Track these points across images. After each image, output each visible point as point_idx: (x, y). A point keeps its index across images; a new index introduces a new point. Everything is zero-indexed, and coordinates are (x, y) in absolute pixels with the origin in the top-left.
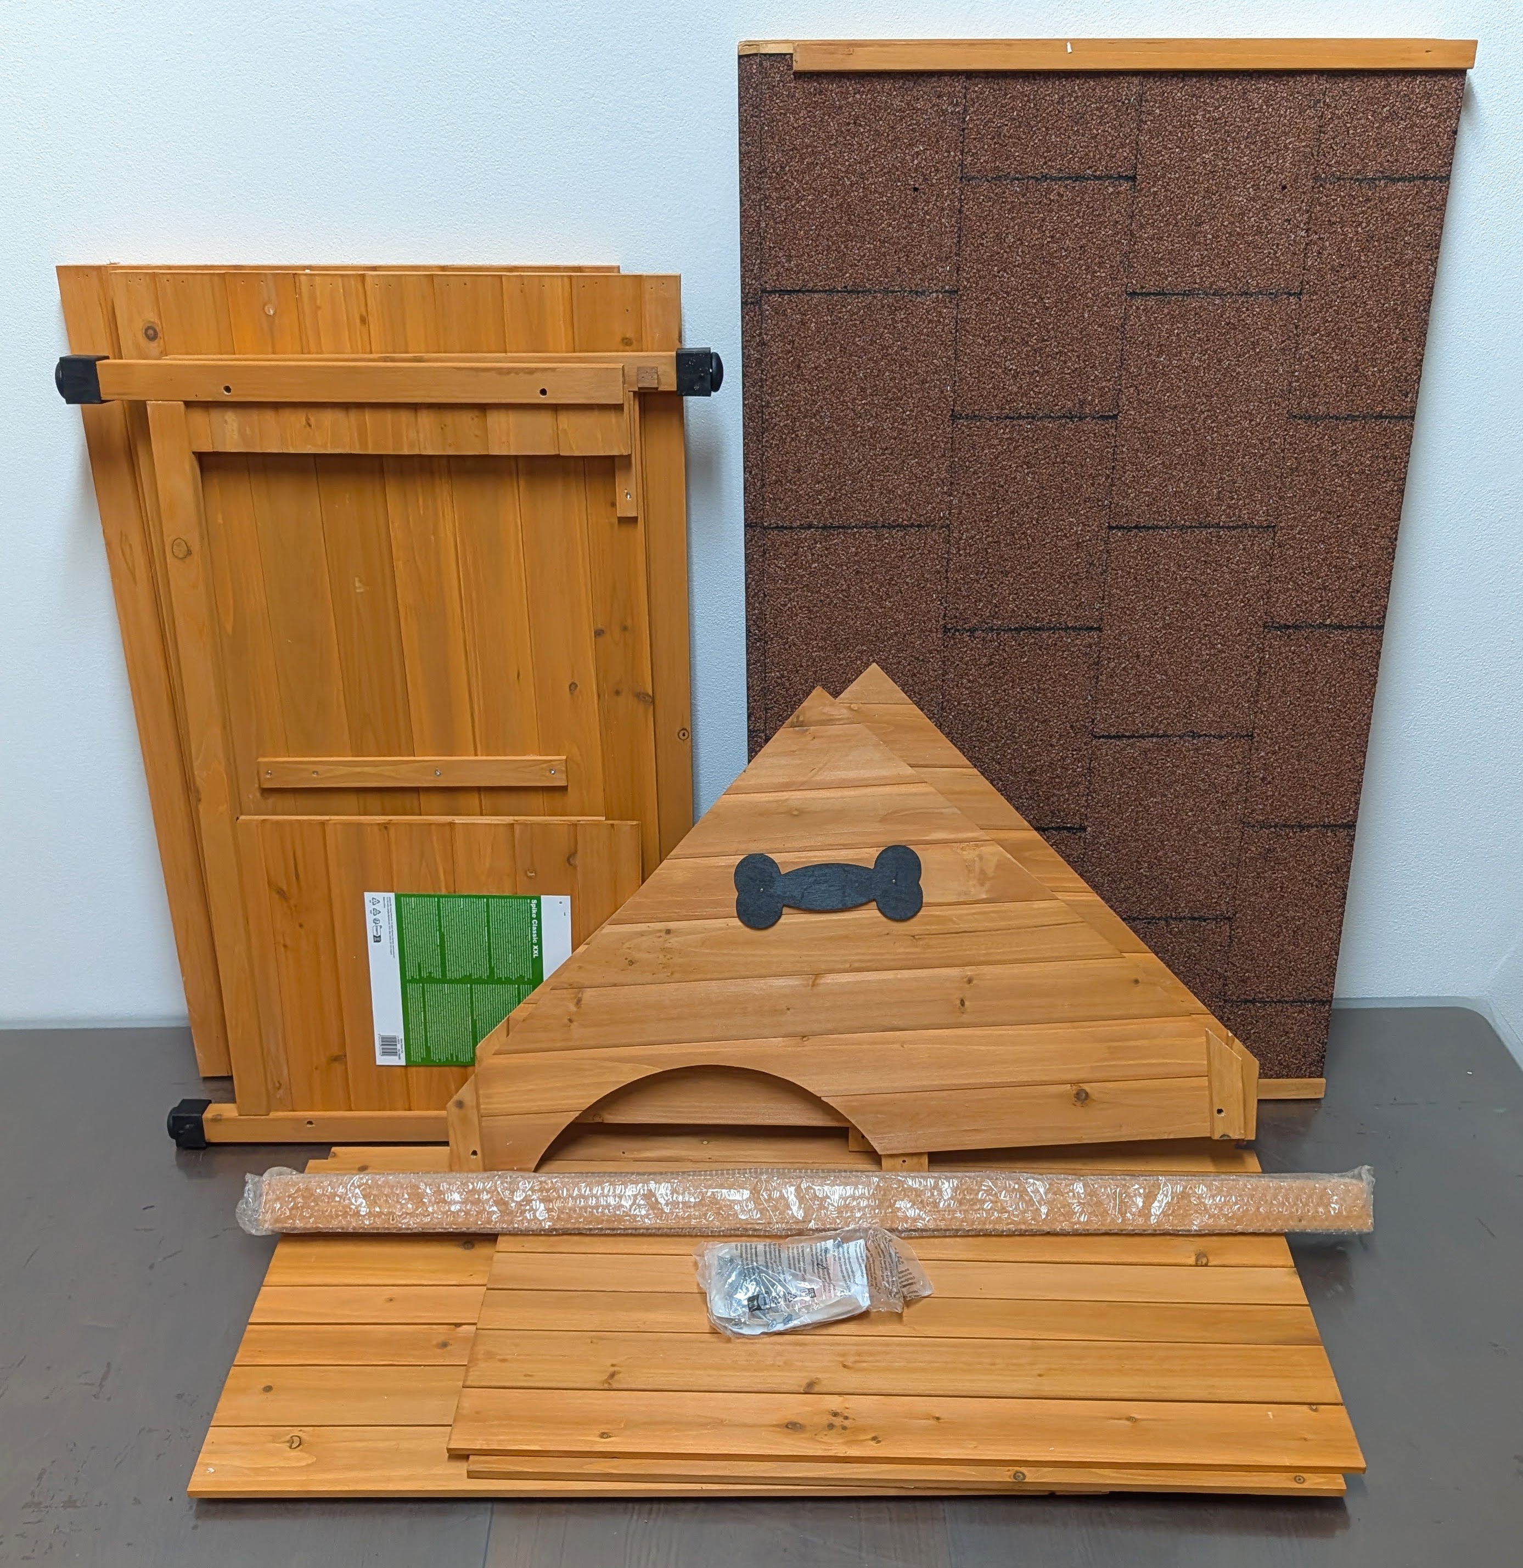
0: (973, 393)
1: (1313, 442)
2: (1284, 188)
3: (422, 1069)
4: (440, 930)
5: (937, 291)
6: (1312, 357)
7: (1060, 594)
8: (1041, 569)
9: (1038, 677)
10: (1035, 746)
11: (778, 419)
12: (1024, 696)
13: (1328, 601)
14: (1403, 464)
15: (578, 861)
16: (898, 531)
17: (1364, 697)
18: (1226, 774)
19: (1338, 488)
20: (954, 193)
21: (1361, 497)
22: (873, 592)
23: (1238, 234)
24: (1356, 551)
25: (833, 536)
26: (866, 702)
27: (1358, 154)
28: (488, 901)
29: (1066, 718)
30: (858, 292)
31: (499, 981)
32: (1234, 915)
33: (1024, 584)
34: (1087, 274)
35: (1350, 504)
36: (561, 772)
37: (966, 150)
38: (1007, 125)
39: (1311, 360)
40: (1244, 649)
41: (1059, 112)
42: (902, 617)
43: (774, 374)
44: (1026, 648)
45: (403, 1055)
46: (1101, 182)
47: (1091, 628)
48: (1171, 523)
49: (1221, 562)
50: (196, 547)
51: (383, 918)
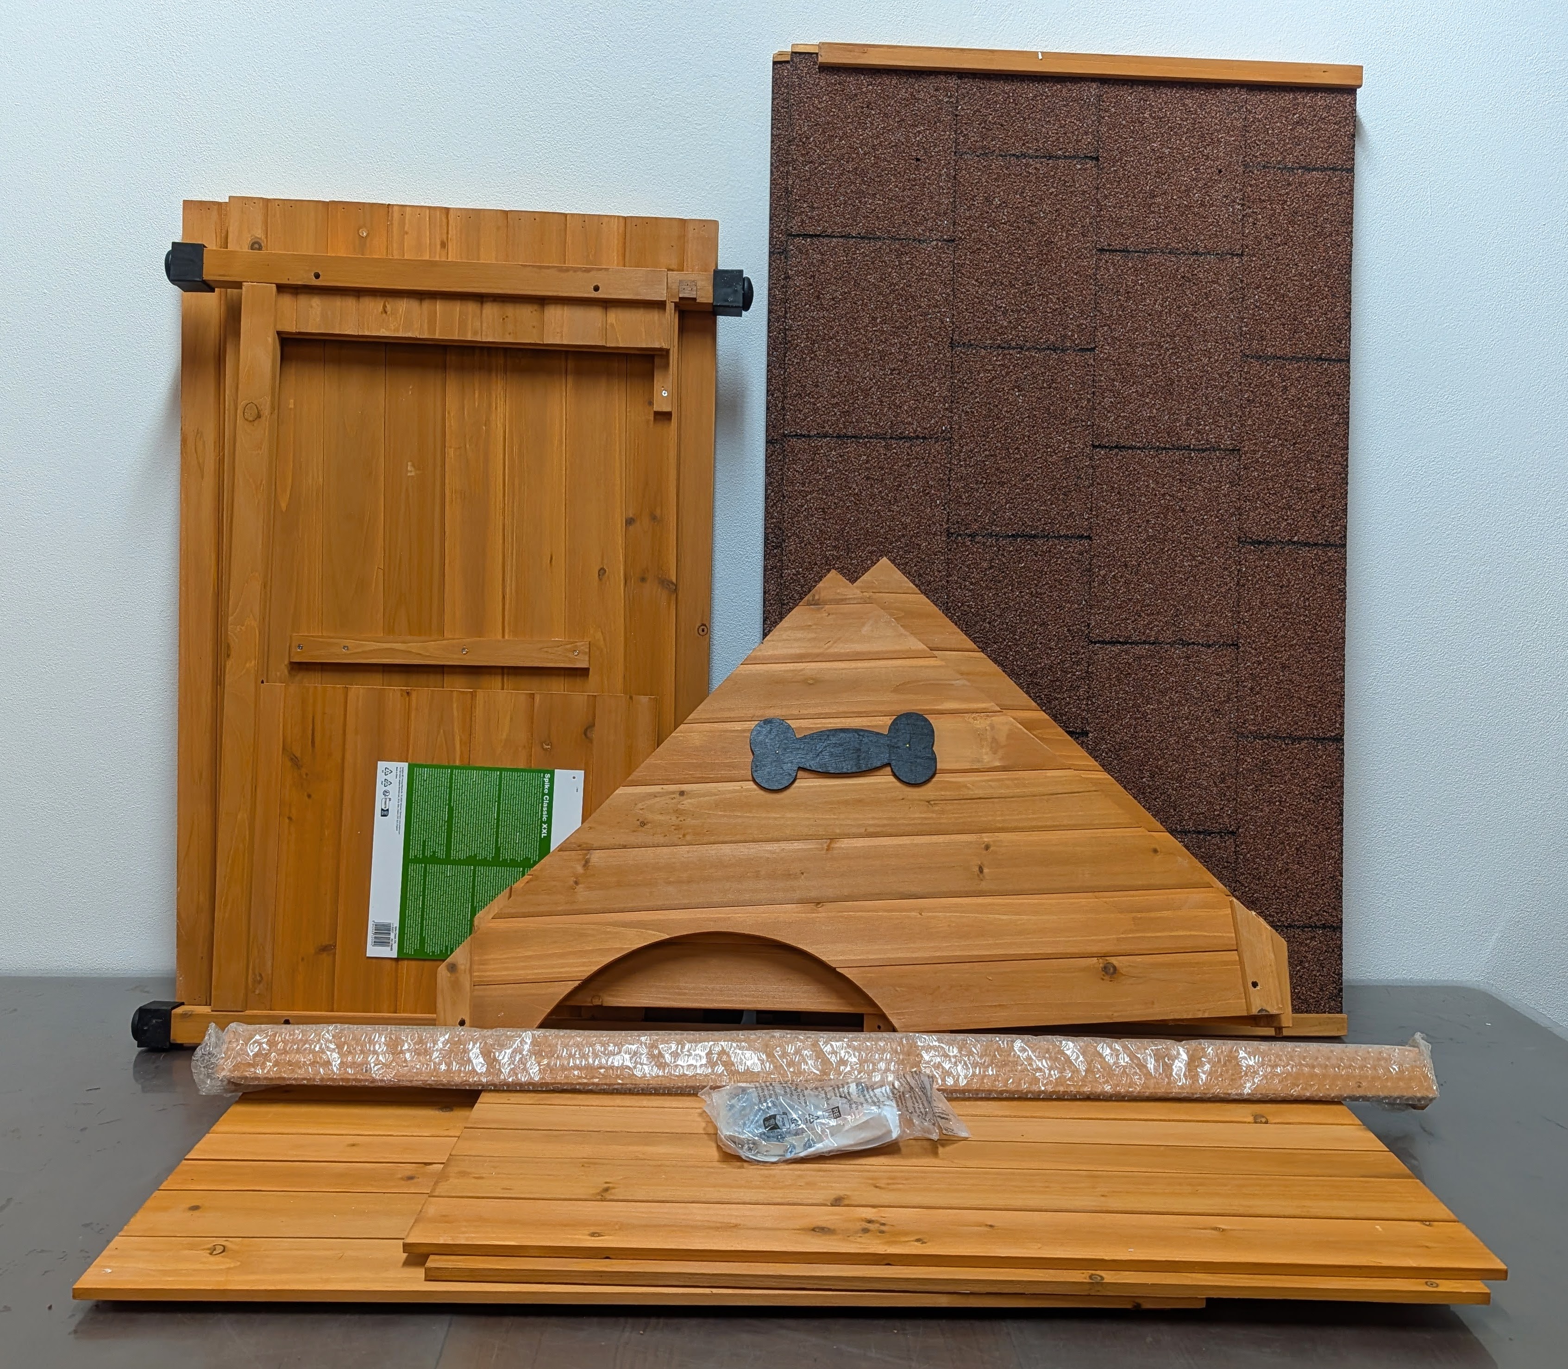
0: (969, 325)
1: (1265, 378)
2: (1220, 171)
4: (449, 804)
5: (936, 240)
6: (1257, 307)
7: (1051, 504)
8: (1034, 481)
9: (1036, 582)
10: (1035, 649)
11: (799, 341)
12: (1023, 599)
13: (1293, 519)
14: (1345, 400)
15: (595, 735)
16: (905, 442)
17: (1336, 612)
18: (1217, 682)
19: (1291, 419)
20: (949, 163)
21: (1312, 427)
22: (882, 497)
23: (1186, 206)
24: (1313, 475)
25: (847, 444)
26: (876, 591)
27: (1277, 149)
28: (501, 774)
29: (1063, 622)
30: (870, 239)
31: (504, 863)
32: (1238, 829)
33: (1019, 494)
34: (1062, 233)
35: (1303, 433)
36: (585, 653)
37: (959, 132)
38: (991, 114)
39: (1257, 310)
40: (1223, 561)
41: (1034, 106)
42: (908, 521)
43: (797, 302)
44: (1023, 554)
45: (395, 946)
46: (1070, 161)
47: (1081, 537)
48: (1147, 444)
49: (1194, 481)
50: (266, 412)
51: (393, 789)
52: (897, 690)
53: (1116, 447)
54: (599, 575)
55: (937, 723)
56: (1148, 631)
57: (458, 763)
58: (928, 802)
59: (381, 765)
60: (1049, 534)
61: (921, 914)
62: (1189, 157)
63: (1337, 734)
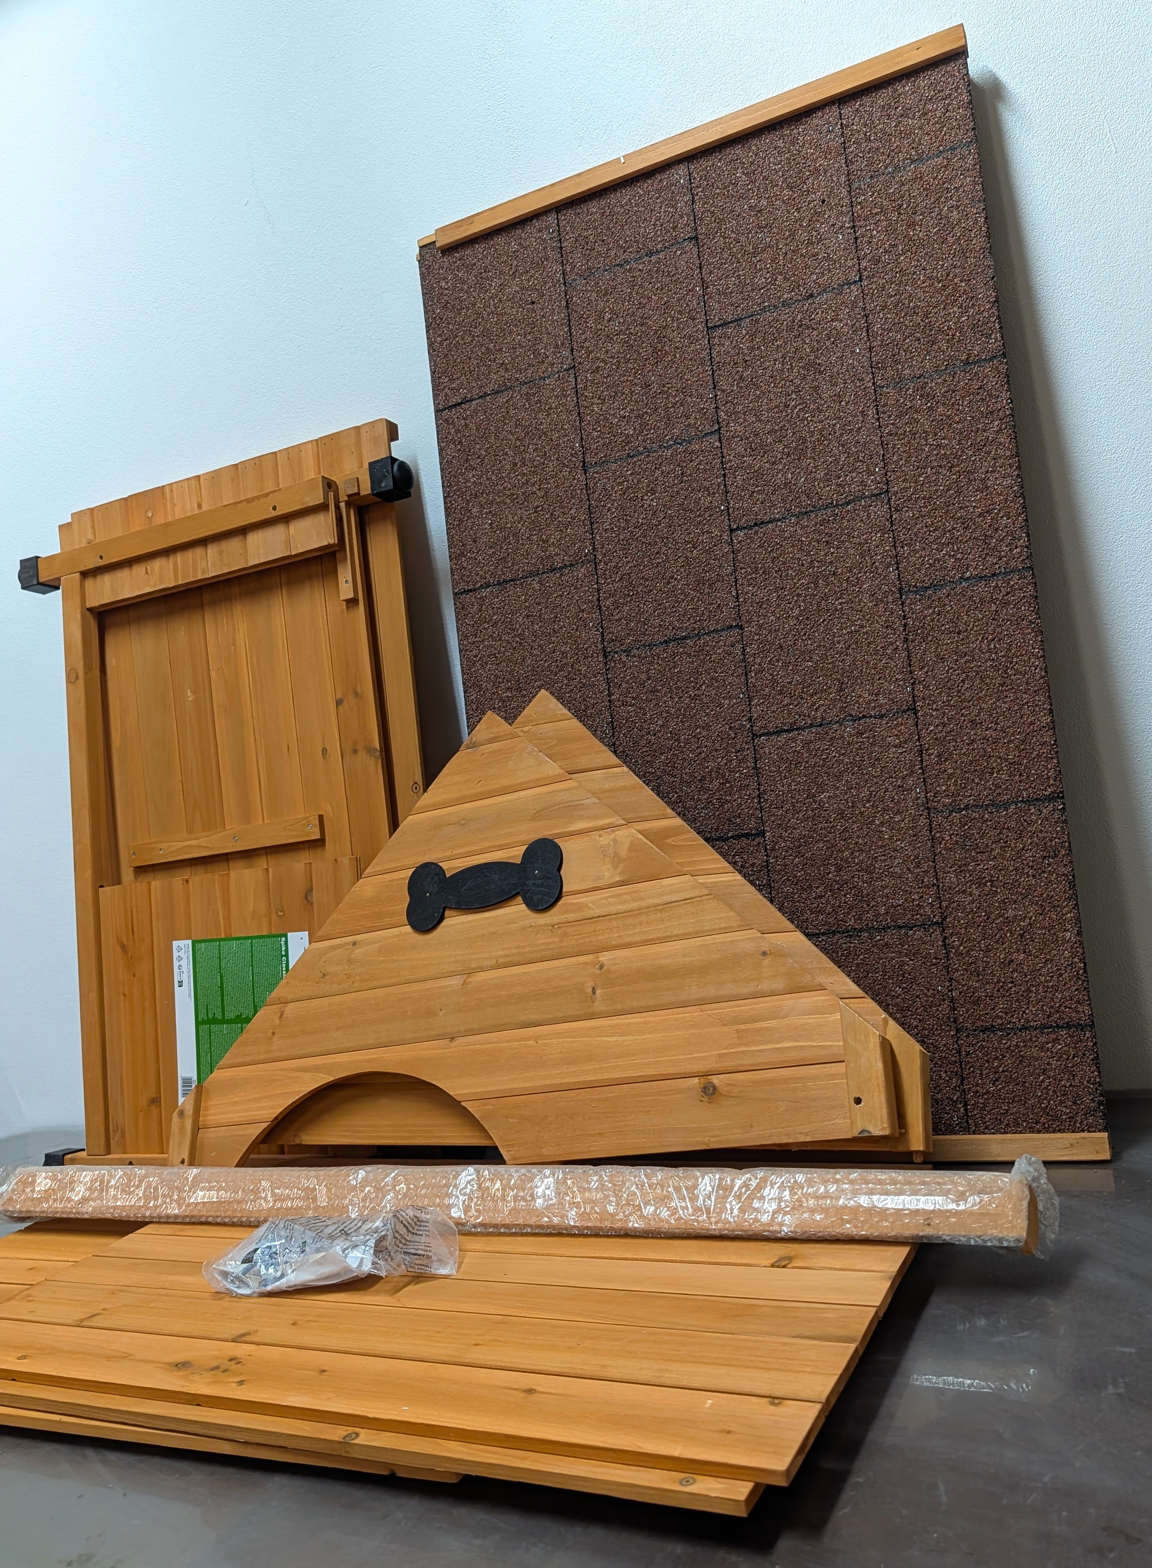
0: (598, 444)
1: (906, 405)
2: (824, 201)
4: (220, 972)
5: (558, 372)
6: (885, 330)
7: (698, 601)
8: (678, 582)
10: (700, 753)
12: (683, 705)
15: (314, 898)
16: (555, 574)
18: (896, 755)
20: (560, 295)
23: (792, 251)
24: (979, 497)
25: (506, 589)
26: (535, 723)
27: (883, 153)
28: (252, 941)
29: (724, 720)
30: (502, 391)
32: (943, 919)
33: (666, 598)
34: (672, 324)
35: (959, 453)
36: (316, 825)
37: (565, 262)
38: (591, 234)
39: (886, 333)
40: (884, 619)
42: (568, 649)
44: (677, 658)
46: (670, 250)
47: (731, 627)
48: (786, 513)
49: (842, 539)
50: (81, 673)
51: (184, 963)
53: (756, 524)
54: (323, 755)
55: (566, 846)
56: (813, 713)
57: (223, 936)
58: (553, 926)
59: (175, 944)
60: (699, 632)
61: (537, 1042)
62: (789, 199)
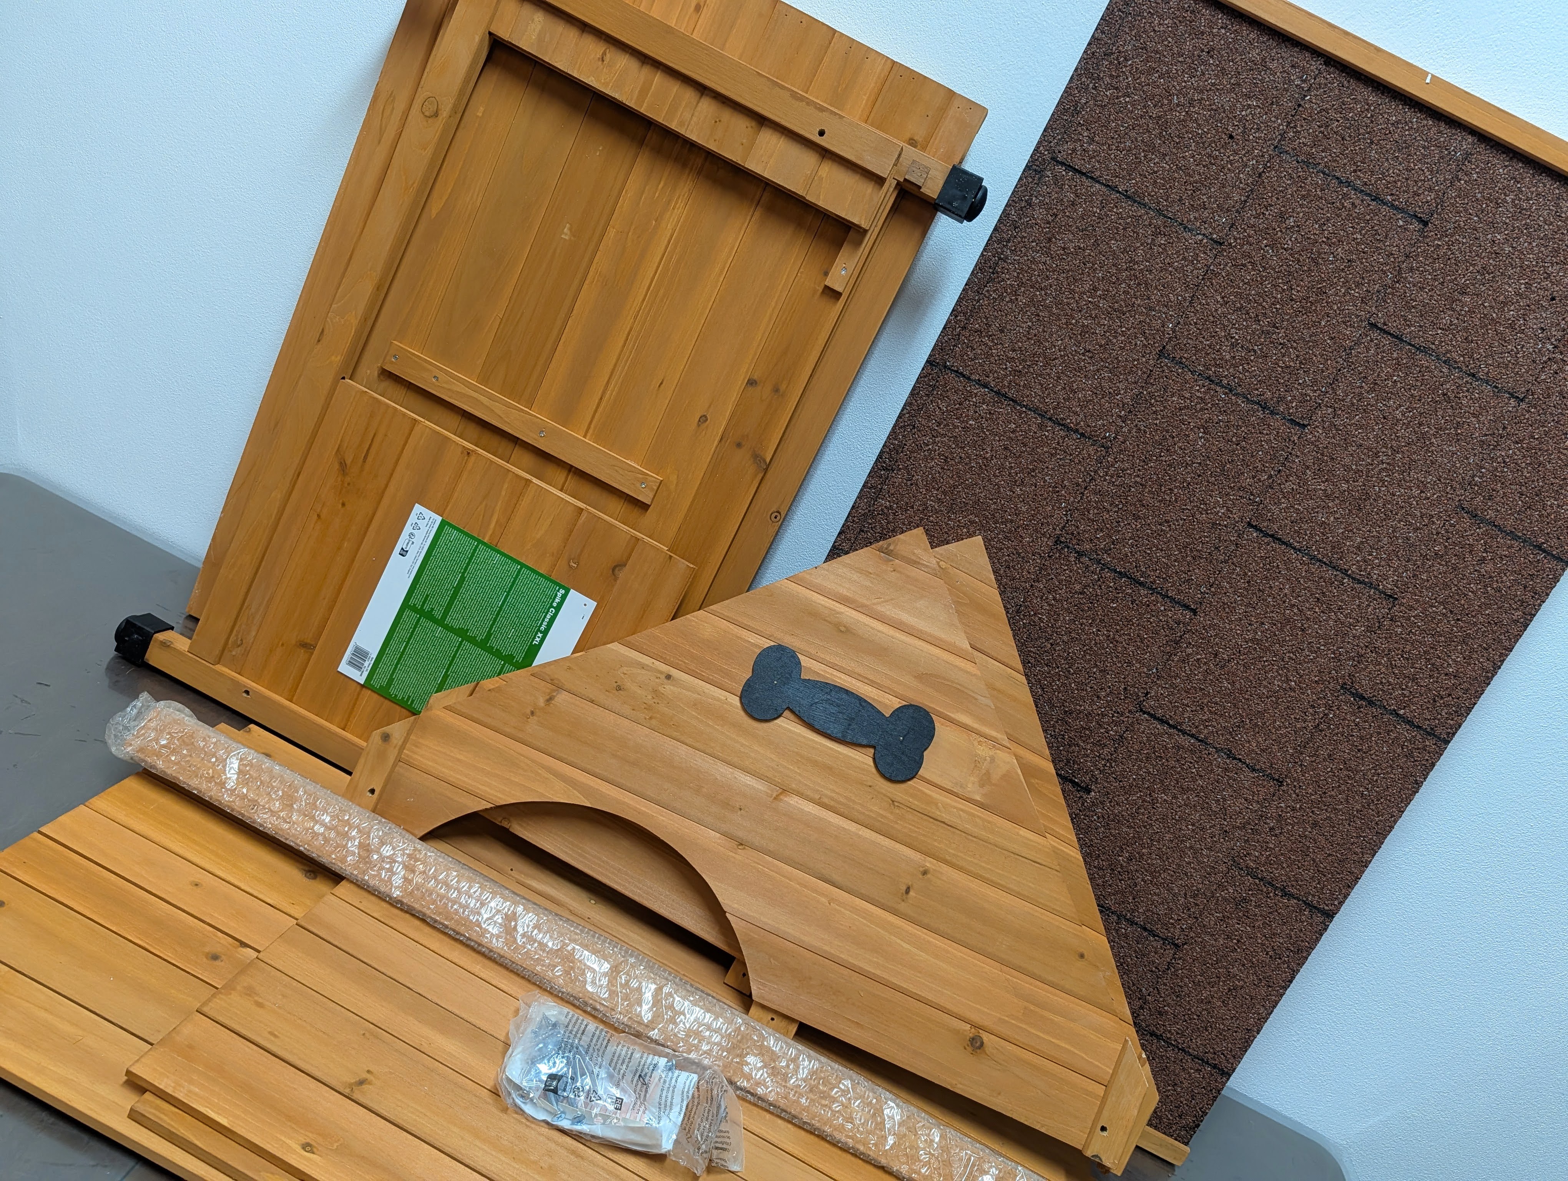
0: (1189, 341)
1: (1468, 540)
2: (1553, 299)
3: (376, 695)
4: (463, 573)
5: (1204, 235)
6: (1504, 462)
7: (1175, 561)
8: (1170, 530)
9: (1118, 627)
11: (1007, 276)
12: (1097, 638)
13: (1411, 692)
14: (1539, 601)
15: (622, 575)
16: (1061, 430)
17: (1400, 800)
18: (1241, 807)
19: (1470, 594)
20: (1263, 156)
21: (1487, 612)
22: (1010, 473)
23: (1493, 319)
24: (1459, 659)
25: (1002, 404)
26: (955, 565)
28: (521, 569)
29: (1124, 678)
30: (1135, 201)
31: (489, 650)
32: (1183, 945)
33: (1148, 536)
34: (1342, 287)
35: (1473, 614)
36: (652, 489)
37: (1292, 125)
38: (1338, 121)
39: (1503, 465)
40: (1315, 698)
41: (1390, 133)
42: (1024, 509)
43: (1026, 235)
44: (1120, 595)
45: (366, 674)
46: (1395, 212)
47: (1187, 607)
48: (1305, 548)
49: (1332, 607)
50: (445, 113)
51: (419, 535)
52: (921, 677)
53: (1272, 536)
54: (699, 421)
55: (942, 730)
56: (1202, 727)
57: (486, 541)
58: (893, 801)
59: (418, 508)
60: (1156, 588)
61: (830, 903)
62: (1528, 267)
63: (1330, 910)
